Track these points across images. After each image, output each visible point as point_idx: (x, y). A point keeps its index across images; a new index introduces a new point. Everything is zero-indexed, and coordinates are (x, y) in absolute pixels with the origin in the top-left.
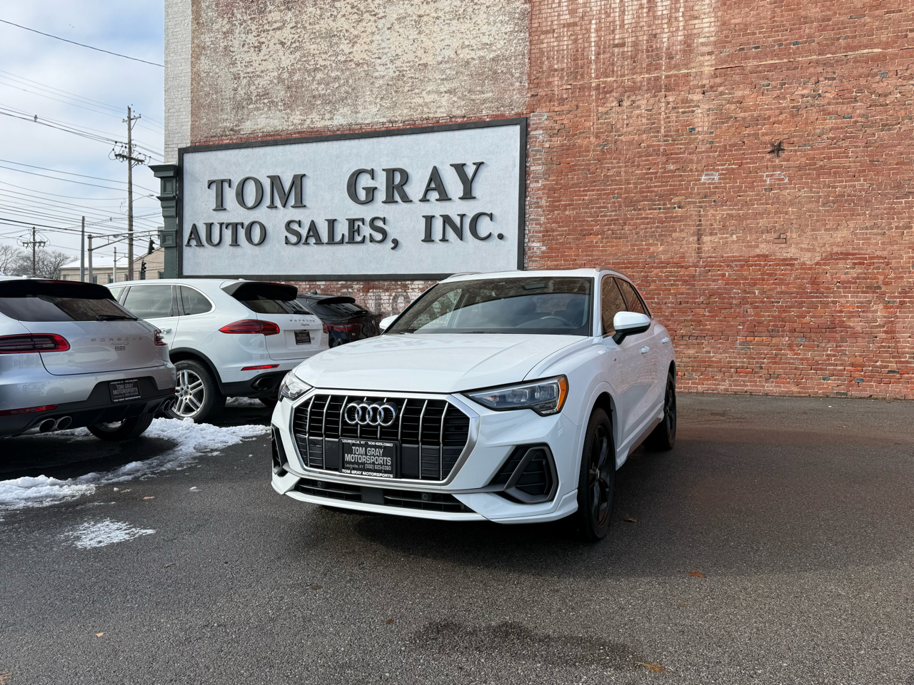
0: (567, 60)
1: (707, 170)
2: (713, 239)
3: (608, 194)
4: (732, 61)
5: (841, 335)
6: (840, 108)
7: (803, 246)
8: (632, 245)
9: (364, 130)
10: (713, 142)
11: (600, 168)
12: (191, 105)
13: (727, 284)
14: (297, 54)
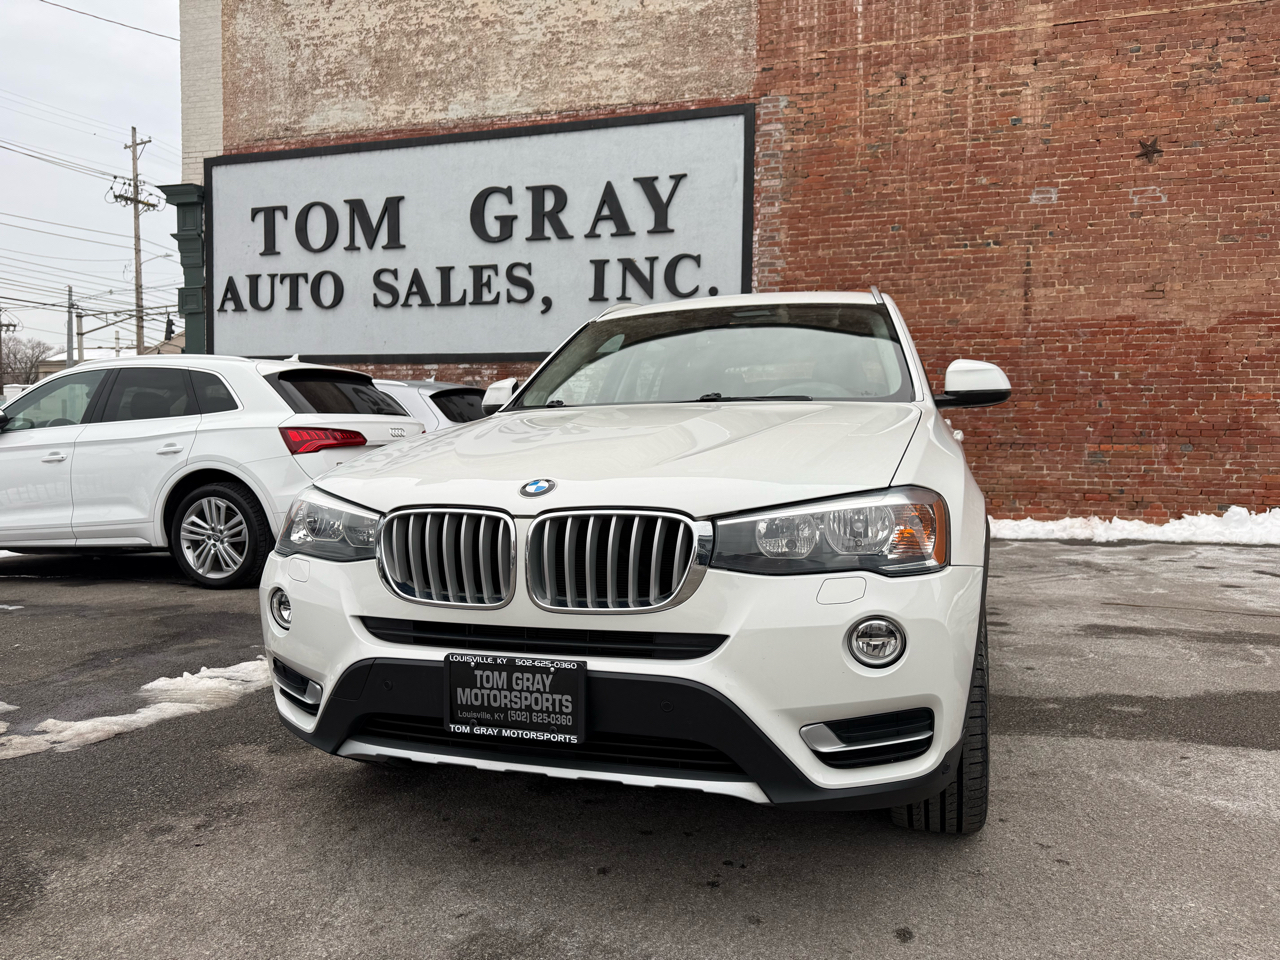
0: (819, 13)
1: (1040, 185)
2: (1048, 292)
3: (885, 223)
4: (1080, 12)
5: (1249, 440)
6: (1250, 85)
7: (1190, 302)
8: (921, 303)
9: (496, 127)
10: (1049, 140)
11: (871, 182)
12: (222, 90)
13: (1069, 362)
14: (391, 9)
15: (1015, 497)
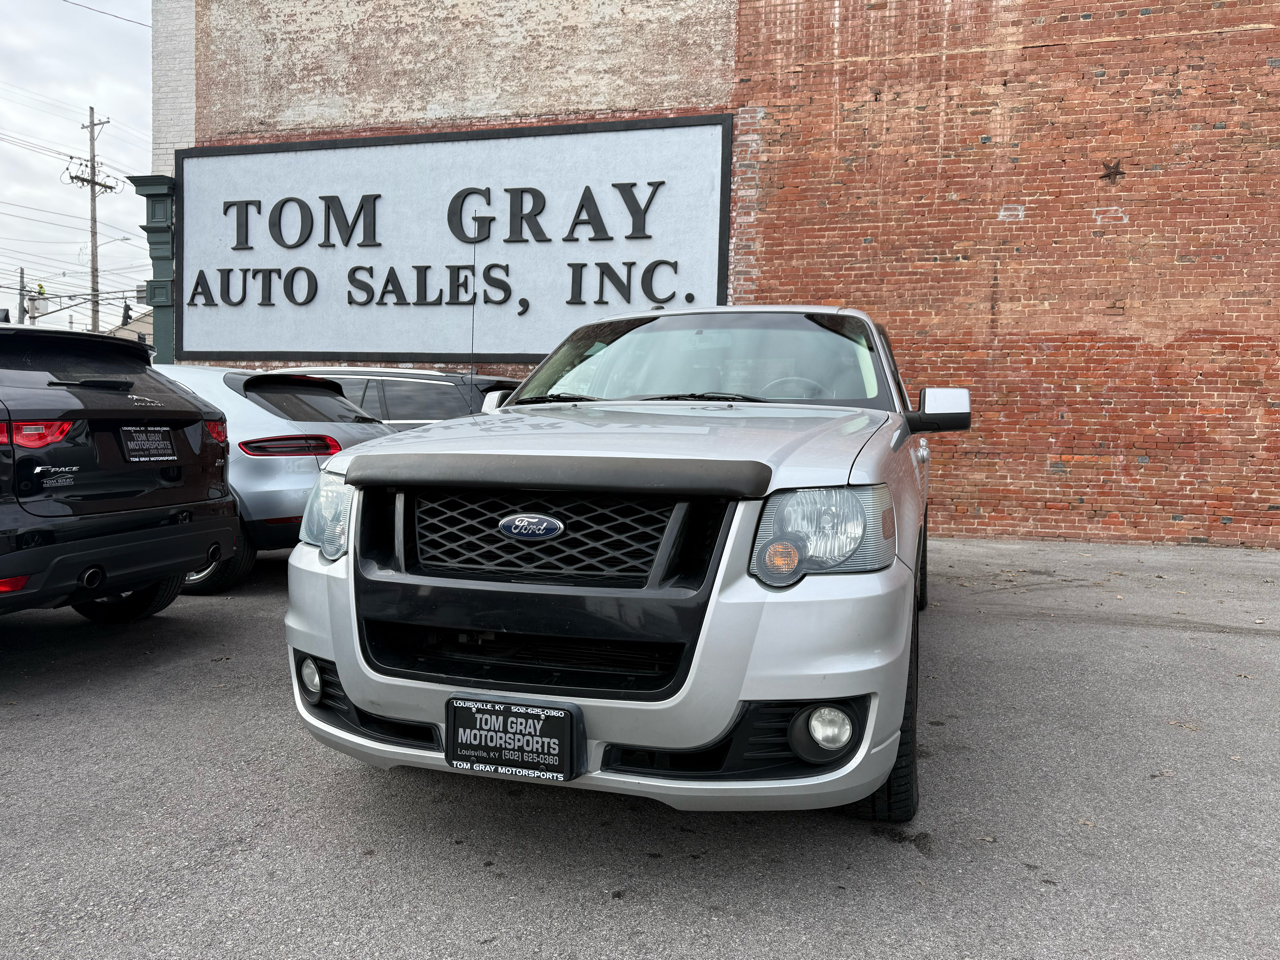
0: (797, 27)
1: (1008, 202)
2: (1014, 307)
3: (857, 236)
4: (1049, 36)
5: (1202, 454)
6: (1208, 113)
7: (1149, 319)
8: (891, 315)
9: (475, 128)
10: (1017, 159)
11: (845, 195)
12: (195, 81)
13: (1033, 375)
14: (369, 6)
15: (980, 504)
